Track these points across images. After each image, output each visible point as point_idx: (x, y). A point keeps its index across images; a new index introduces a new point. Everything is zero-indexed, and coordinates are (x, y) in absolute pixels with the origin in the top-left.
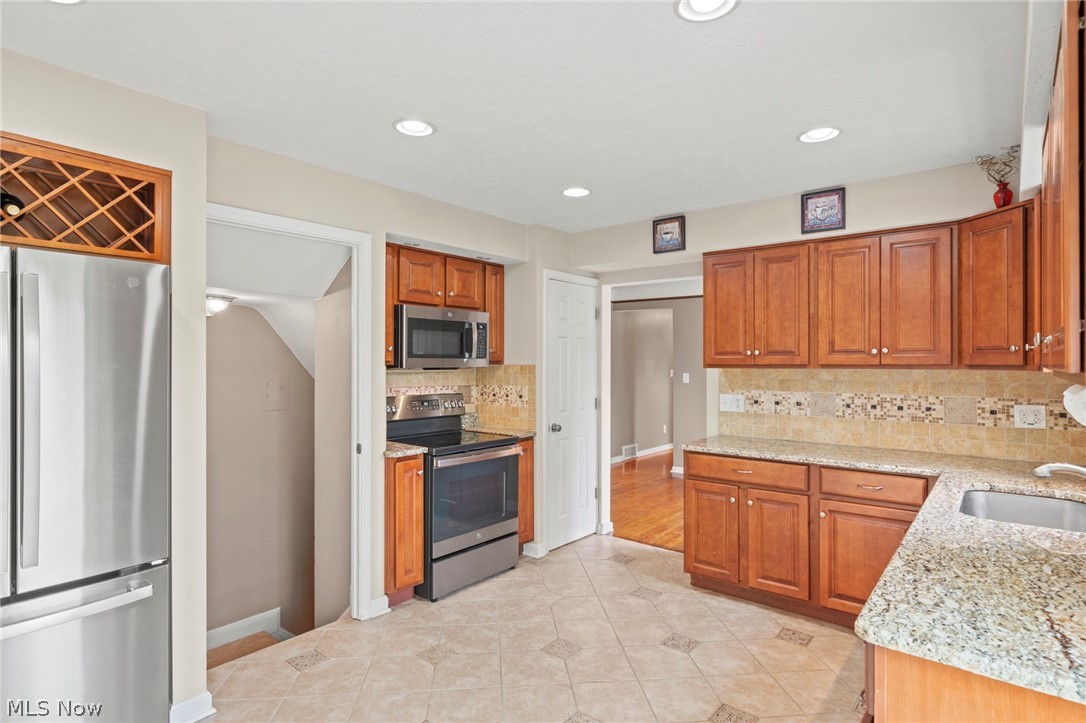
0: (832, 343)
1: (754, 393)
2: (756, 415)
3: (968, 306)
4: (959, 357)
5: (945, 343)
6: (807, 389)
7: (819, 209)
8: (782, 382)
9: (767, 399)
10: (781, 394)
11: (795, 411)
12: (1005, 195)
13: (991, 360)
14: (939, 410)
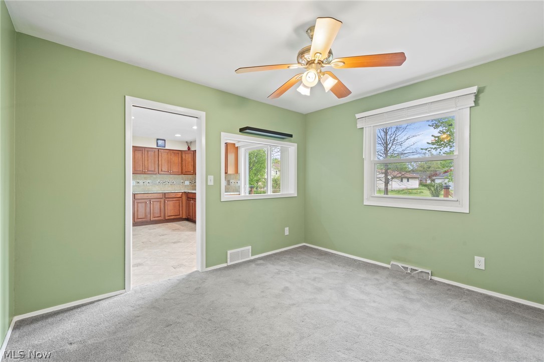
0: (162, 170)
1: (138, 181)
2: (138, 186)
3: (184, 165)
4: (182, 173)
5: (180, 171)
6: (150, 179)
7: (160, 142)
8: (145, 178)
9: (141, 182)
10: (144, 181)
11: (148, 184)
12: (189, 148)
13: (188, 173)
14: (175, 183)
